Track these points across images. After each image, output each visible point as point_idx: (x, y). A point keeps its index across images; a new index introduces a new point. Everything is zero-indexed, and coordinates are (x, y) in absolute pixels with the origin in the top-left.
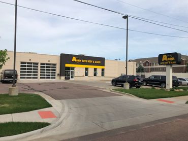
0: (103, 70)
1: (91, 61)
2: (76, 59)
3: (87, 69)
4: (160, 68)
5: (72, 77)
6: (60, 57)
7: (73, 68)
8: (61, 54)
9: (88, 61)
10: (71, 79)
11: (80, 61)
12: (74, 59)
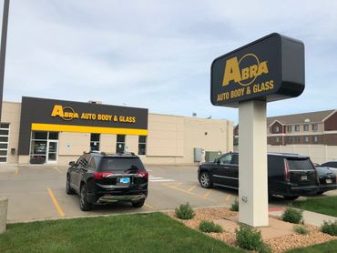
0: (143, 139)
1: (107, 117)
2: (64, 111)
3: (95, 137)
4: (305, 136)
5: (52, 157)
6: (20, 107)
7: (55, 135)
8: (24, 99)
9: (100, 117)
10: (49, 162)
11: (76, 115)
12: (58, 111)
